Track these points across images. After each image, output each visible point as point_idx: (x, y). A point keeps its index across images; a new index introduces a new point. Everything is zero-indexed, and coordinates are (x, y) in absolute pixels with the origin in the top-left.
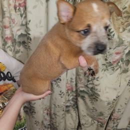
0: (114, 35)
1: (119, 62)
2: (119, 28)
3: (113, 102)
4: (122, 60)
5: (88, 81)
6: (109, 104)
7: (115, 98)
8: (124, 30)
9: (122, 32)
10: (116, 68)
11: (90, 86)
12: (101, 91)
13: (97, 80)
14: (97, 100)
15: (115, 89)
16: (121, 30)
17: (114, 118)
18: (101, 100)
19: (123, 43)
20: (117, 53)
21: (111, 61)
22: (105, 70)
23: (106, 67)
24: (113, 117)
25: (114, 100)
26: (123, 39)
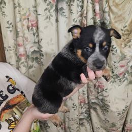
0: (116, 51)
1: (125, 74)
2: (122, 44)
3: (123, 113)
4: (128, 72)
5: (98, 93)
6: (119, 114)
7: (124, 108)
8: (126, 46)
9: (123, 48)
10: (122, 80)
11: (100, 97)
12: (111, 102)
13: (106, 92)
14: (108, 111)
15: (124, 100)
16: (123, 46)
17: (128, 129)
18: (112, 111)
19: (125, 57)
20: (122, 66)
21: (118, 74)
22: (113, 82)
23: (114, 79)
24: (126, 128)
25: (123, 110)
26: (126, 54)
